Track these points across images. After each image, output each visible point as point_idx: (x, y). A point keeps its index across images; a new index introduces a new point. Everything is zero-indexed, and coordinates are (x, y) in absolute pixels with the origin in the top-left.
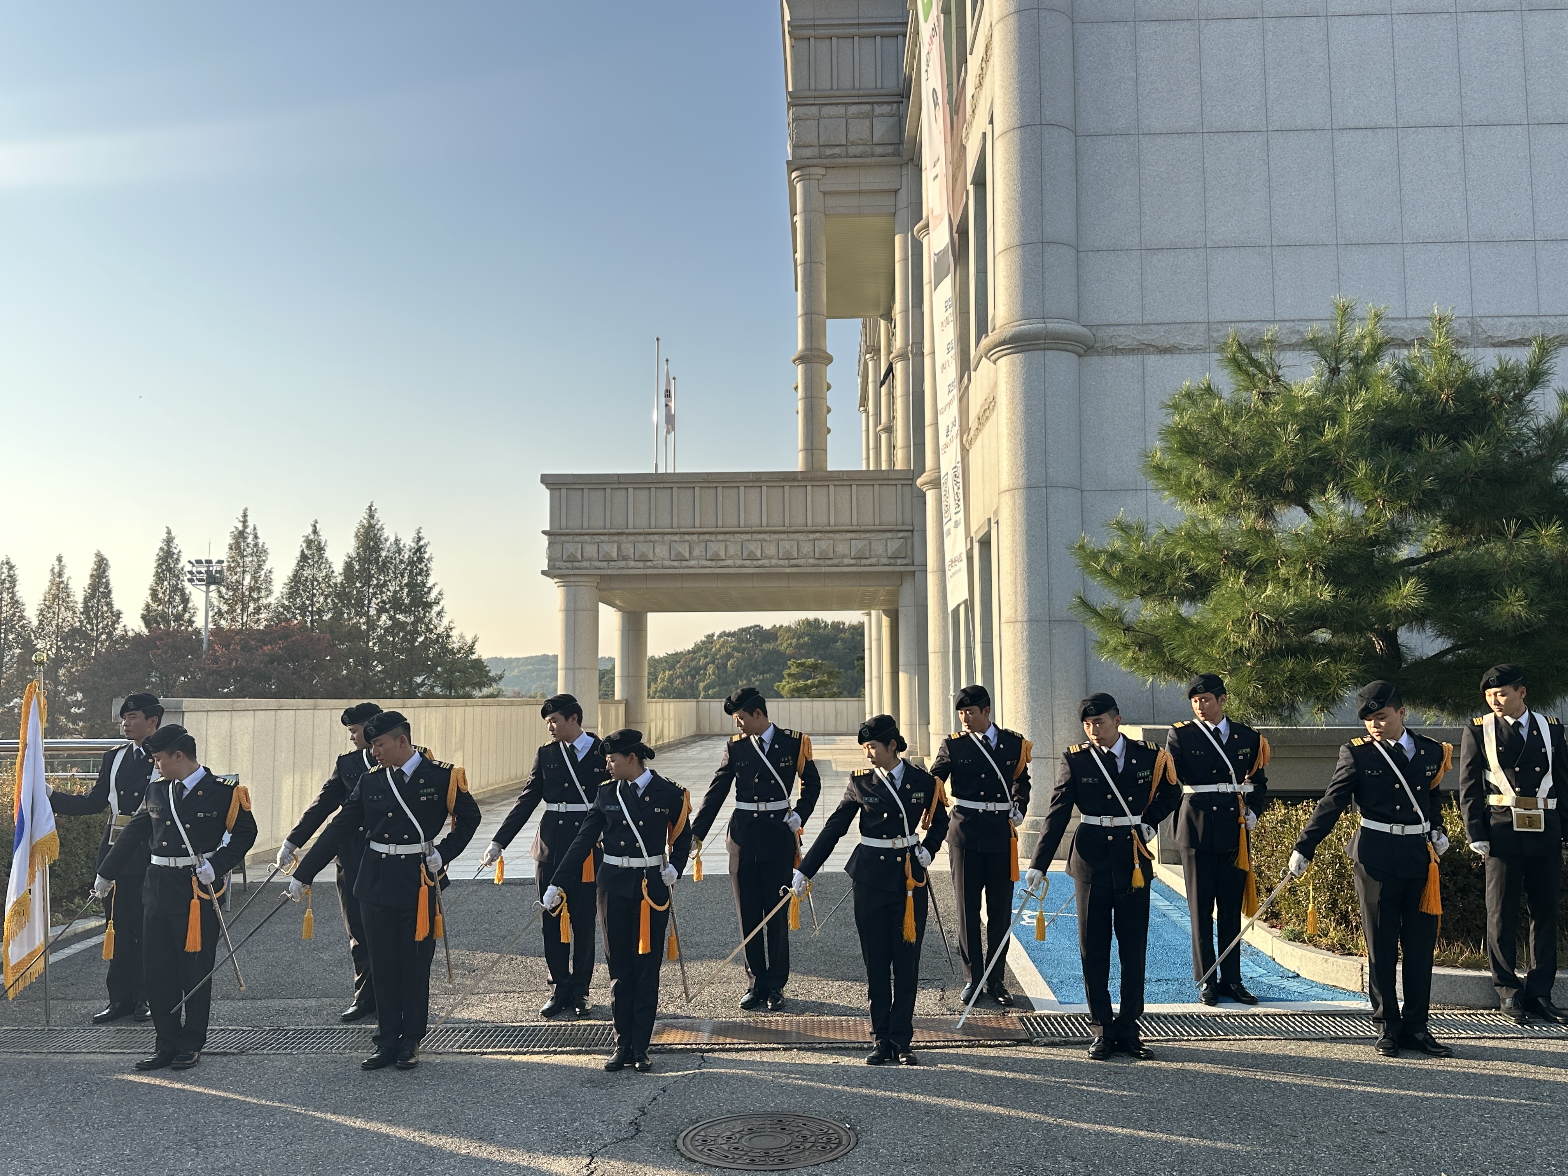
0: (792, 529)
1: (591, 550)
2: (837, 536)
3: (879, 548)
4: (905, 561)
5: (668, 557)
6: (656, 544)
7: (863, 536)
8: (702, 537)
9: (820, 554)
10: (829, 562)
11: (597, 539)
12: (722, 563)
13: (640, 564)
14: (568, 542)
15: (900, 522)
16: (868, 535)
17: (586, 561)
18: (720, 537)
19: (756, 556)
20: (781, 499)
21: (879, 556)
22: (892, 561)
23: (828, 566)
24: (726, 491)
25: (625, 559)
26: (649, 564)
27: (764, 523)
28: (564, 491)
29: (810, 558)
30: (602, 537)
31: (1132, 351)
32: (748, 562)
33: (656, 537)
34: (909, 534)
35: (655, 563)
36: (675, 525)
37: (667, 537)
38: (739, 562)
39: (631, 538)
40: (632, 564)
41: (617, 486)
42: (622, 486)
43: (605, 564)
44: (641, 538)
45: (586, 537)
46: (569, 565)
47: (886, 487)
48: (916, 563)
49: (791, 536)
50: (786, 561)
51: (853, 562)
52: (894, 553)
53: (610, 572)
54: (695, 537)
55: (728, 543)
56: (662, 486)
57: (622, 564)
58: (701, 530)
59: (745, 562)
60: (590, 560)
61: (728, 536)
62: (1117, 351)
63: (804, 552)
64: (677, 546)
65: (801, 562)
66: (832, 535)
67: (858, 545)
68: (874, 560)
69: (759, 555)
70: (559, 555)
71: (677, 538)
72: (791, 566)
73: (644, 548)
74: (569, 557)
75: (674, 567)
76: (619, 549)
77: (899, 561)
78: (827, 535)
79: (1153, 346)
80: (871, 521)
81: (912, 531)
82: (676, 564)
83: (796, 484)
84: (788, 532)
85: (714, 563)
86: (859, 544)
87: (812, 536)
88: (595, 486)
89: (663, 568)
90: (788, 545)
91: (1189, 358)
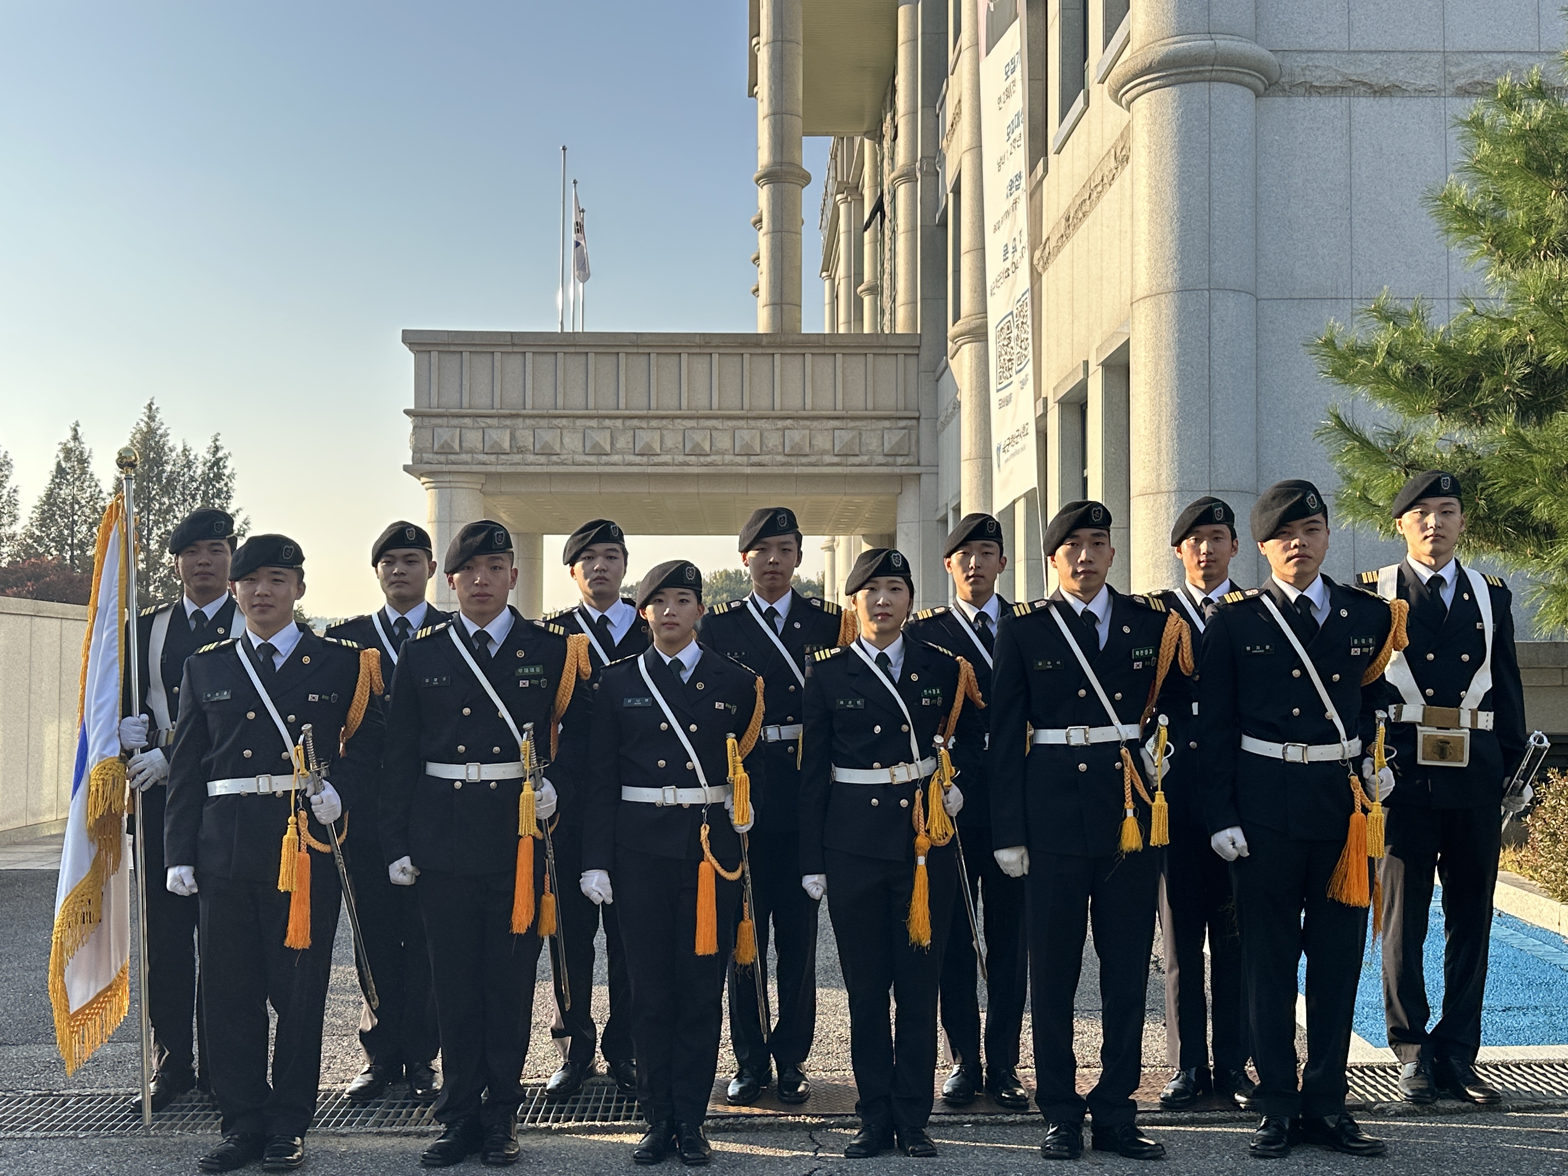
0: (754, 414)
1: (473, 438)
2: (815, 424)
3: (872, 442)
4: (907, 460)
5: (581, 449)
6: (565, 432)
7: (852, 424)
8: (628, 423)
9: (792, 448)
10: (804, 460)
11: (482, 422)
12: (656, 459)
13: (543, 459)
14: (441, 426)
15: (901, 405)
16: (858, 423)
17: (467, 453)
18: (654, 423)
19: (702, 449)
20: (739, 372)
21: (872, 453)
22: (890, 460)
23: (803, 465)
24: (663, 360)
25: (521, 451)
26: (555, 458)
27: (715, 405)
28: (434, 354)
29: (779, 454)
30: (488, 420)
31: (1335, 90)
32: (693, 458)
33: (564, 422)
34: (914, 422)
35: (562, 457)
36: (591, 404)
37: (579, 423)
38: (680, 458)
39: (528, 422)
40: (531, 458)
41: (509, 349)
42: (516, 349)
43: (493, 458)
44: (543, 423)
45: (467, 421)
46: (442, 458)
47: (882, 358)
48: (922, 462)
49: (752, 423)
50: (745, 458)
51: (836, 460)
52: (892, 448)
53: (500, 469)
54: (619, 423)
55: (665, 432)
56: (572, 350)
57: (517, 458)
58: (627, 412)
59: (688, 458)
60: (472, 451)
61: (664, 422)
62: (1311, 90)
63: (770, 445)
64: (593, 435)
65: (765, 459)
66: (808, 423)
67: (844, 437)
68: (865, 459)
69: (707, 448)
70: (428, 445)
71: (593, 423)
72: (752, 465)
73: (548, 437)
74: (442, 447)
75: (590, 464)
76: (513, 437)
77: (900, 460)
78: (802, 423)
79: (1365, 84)
80: (861, 405)
81: (918, 419)
82: (592, 459)
83: (759, 351)
84: (748, 418)
85: (645, 459)
86: (847, 436)
87: (780, 424)
88: (479, 349)
89: (574, 464)
90: (747, 435)
91: (1416, 105)
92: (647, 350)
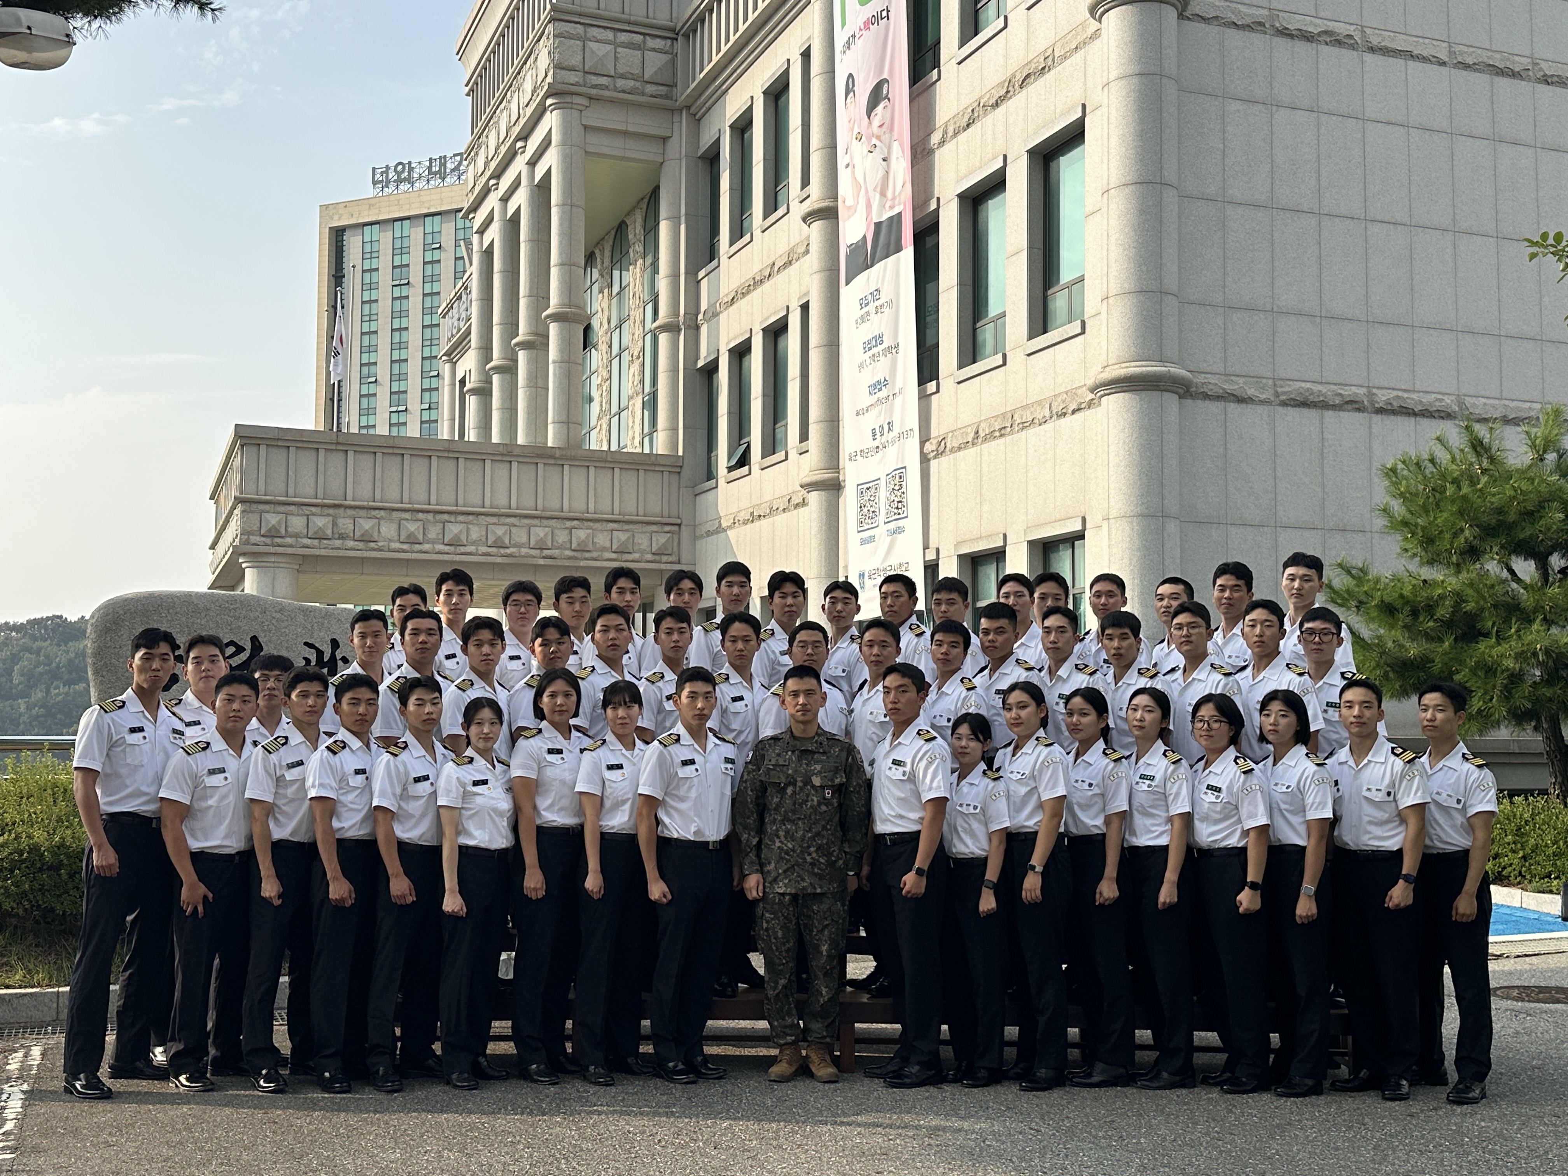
0: (548, 514)
1: (297, 523)
2: (597, 525)
3: (642, 541)
4: (670, 559)
5: (396, 538)
6: (382, 522)
7: (626, 527)
8: (439, 517)
9: (579, 545)
10: (587, 555)
11: (307, 510)
12: (463, 549)
13: (361, 545)
14: (268, 512)
15: (665, 513)
16: (631, 527)
17: (291, 537)
18: (461, 518)
19: (503, 542)
20: (533, 478)
21: (642, 552)
22: (657, 558)
23: (586, 559)
24: (470, 464)
25: (342, 537)
26: (372, 545)
27: (514, 504)
28: (263, 448)
29: (566, 549)
30: (313, 509)
31: (1218, 398)
32: (494, 550)
33: (382, 513)
34: (676, 528)
35: (380, 544)
36: (406, 499)
37: (395, 514)
38: (484, 549)
39: (350, 512)
40: (351, 544)
41: (333, 447)
42: (339, 447)
43: (316, 542)
44: (363, 513)
45: (292, 508)
46: (268, 541)
47: (651, 473)
49: (545, 522)
50: (538, 552)
52: (659, 549)
53: (323, 552)
54: (430, 516)
55: (470, 526)
56: (391, 451)
57: (338, 543)
58: (437, 508)
59: (490, 550)
60: (296, 536)
61: (471, 518)
63: (560, 541)
64: (409, 526)
65: (555, 552)
66: (591, 524)
67: (622, 537)
68: (637, 556)
69: (507, 541)
70: (255, 528)
71: (407, 515)
72: (544, 557)
73: (366, 525)
74: (269, 530)
75: (404, 551)
76: (335, 524)
77: (665, 558)
78: (586, 524)
79: (1234, 395)
80: (634, 511)
81: (679, 525)
82: (405, 547)
83: (552, 461)
84: (541, 518)
85: (452, 549)
86: (623, 537)
87: (569, 524)
88: (305, 445)
89: (390, 551)
90: (540, 532)
91: (1259, 409)
92: (456, 455)
